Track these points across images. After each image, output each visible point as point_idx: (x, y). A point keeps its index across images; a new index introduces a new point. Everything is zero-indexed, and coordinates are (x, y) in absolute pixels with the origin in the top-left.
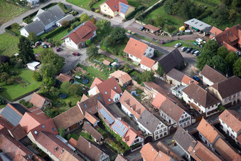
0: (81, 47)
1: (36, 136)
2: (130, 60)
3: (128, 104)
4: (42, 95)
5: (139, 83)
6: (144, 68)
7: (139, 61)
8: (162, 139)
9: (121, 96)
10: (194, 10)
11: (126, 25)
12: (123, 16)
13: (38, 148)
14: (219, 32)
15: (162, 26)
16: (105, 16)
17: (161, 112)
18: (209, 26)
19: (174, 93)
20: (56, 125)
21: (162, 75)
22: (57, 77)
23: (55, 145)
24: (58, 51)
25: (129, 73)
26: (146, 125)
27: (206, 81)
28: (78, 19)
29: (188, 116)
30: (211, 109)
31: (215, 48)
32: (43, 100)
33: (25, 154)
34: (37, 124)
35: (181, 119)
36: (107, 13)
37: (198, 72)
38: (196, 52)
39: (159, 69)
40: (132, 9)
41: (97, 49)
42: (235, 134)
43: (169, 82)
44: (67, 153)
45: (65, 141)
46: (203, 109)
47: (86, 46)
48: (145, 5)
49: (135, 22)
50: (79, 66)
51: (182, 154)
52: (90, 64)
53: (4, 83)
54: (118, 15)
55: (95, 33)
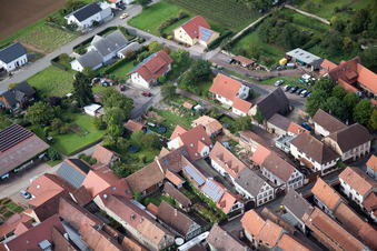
0: (152, 85)
1: (106, 201)
2: (218, 102)
3: (222, 159)
4: (107, 147)
5: (232, 132)
6: (237, 112)
7: (230, 103)
8: (267, 204)
9: (211, 149)
10: (298, 37)
11: (209, 56)
12: (204, 44)
13: (108, 216)
14: (333, 66)
15: (257, 57)
16: (181, 43)
17: (264, 170)
18: (318, 58)
19: (279, 145)
20: (130, 187)
21: (261, 122)
22: (125, 125)
23: (131, 212)
24: (123, 90)
25: (219, 119)
26: (247, 186)
27: (319, 129)
28: (146, 49)
29: (300, 174)
30: (329, 166)
31: (329, 87)
32: (110, 154)
33: (94, 224)
34: (106, 185)
35: (291, 179)
36: (183, 40)
37: (308, 118)
38: (304, 92)
39: (257, 114)
40: (216, 35)
41: (175, 87)
42: (361, 198)
43: (270, 131)
44: (147, 223)
45: (143, 207)
46: (318, 166)
47: (159, 84)
48: (232, 30)
49: (220, 52)
50: (151, 109)
51: (294, 223)
52: (165, 108)
53: (56, 132)
54: (197, 43)
55: (169, 66)
